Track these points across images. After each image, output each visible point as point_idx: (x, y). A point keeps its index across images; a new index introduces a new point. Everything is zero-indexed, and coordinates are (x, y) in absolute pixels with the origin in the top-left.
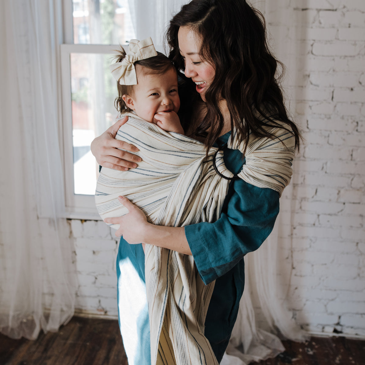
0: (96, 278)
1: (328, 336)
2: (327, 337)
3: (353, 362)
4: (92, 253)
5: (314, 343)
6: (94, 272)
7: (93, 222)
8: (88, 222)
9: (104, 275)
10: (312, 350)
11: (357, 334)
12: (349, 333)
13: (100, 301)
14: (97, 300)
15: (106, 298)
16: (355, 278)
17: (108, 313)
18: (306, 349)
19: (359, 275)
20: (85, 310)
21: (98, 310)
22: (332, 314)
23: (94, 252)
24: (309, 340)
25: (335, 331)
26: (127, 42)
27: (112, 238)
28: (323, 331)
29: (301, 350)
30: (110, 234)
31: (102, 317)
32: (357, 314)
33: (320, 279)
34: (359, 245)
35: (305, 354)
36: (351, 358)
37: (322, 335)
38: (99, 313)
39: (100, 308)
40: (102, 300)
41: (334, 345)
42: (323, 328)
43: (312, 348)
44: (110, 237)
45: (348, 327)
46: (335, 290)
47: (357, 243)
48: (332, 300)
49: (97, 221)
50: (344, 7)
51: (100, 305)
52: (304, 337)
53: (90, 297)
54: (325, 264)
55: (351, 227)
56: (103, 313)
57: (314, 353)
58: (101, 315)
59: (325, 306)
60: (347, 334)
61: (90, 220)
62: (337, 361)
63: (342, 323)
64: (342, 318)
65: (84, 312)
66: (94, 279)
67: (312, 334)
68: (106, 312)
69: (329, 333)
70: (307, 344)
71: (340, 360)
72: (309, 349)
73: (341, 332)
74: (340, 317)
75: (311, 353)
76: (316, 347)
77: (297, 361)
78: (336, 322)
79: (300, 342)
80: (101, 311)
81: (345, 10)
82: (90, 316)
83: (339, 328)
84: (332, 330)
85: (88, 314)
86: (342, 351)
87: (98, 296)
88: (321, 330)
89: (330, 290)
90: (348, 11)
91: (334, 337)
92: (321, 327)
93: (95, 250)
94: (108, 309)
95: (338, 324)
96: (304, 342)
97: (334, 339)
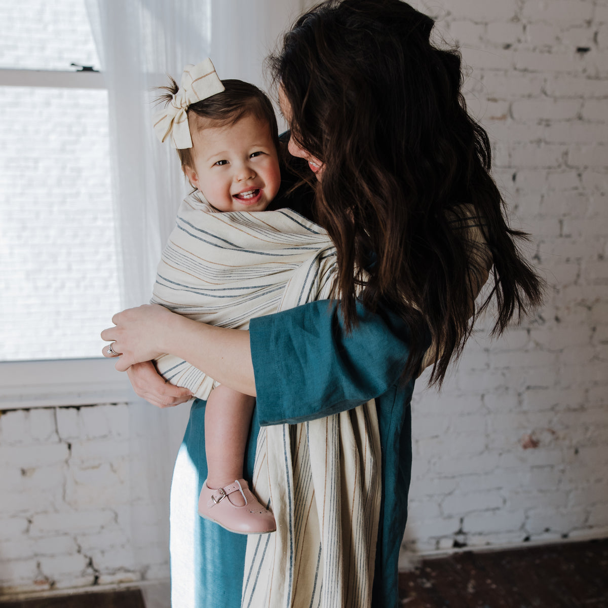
0: (30, 522)
1: (446, 554)
2: (445, 556)
3: (494, 586)
4: (19, 473)
5: (428, 570)
6: (25, 511)
7: (21, 414)
8: (9, 414)
9: (45, 512)
10: (428, 580)
11: (488, 544)
12: (476, 544)
13: (39, 565)
14: (33, 564)
15: (52, 556)
16: (481, 453)
17: (58, 585)
18: (419, 581)
19: (487, 447)
20: (10, 588)
21: (36, 582)
22: (450, 517)
23: (24, 472)
24: (419, 566)
25: (456, 544)
26: (73, 64)
27: (60, 440)
28: (438, 548)
29: (411, 584)
30: (57, 431)
31: (46, 594)
32: (487, 510)
33: (429, 462)
34: (486, 398)
35: (420, 589)
36: (489, 581)
37: (437, 555)
38: (38, 588)
39: (40, 578)
40: (43, 561)
41: (459, 567)
42: (438, 543)
43: (428, 577)
44: (55, 438)
45: (474, 534)
46: (453, 477)
47: (483, 396)
48: (450, 494)
49: (27, 410)
50: (449, 14)
51: (40, 572)
52: (411, 562)
53: (18, 559)
54: (437, 437)
55: (473, 370)
56: (46, 587)
57: (433, 585)
58: (43, 591)
59: (440, 505)
60: (474, 545)
61: (14, 410)
62: (471, 590)
63: (465, 530)
64: (465, 521)
65: (6, 591)
66: (25, 523)
67: (423, 556)
68: (53, 584)
69: (447, 548)
70: (418, 572)
71: (474, 587)
72: (424, 580)
73: (464, 545)
74: (462, 520)
75: (428, 585)
76: (434, 574)
77: (411, 603)
78: (456, 529)
79: (407, 571)
80: (42, 583)
81: (449, 18)
82: (22, 597)
83: (460, 539)
84: (450, 543)
85: (17, 594)
86: (473, 572)
87: (36, 555)
88: (433, 547)
89: (446, 477)
90: (454, 20)
91: (456, 554)
92: (434, 542)
93: (25, 468)
94: (56, 577)
95: (460, 532)
96: (413, 570)
97: (456, 557)
